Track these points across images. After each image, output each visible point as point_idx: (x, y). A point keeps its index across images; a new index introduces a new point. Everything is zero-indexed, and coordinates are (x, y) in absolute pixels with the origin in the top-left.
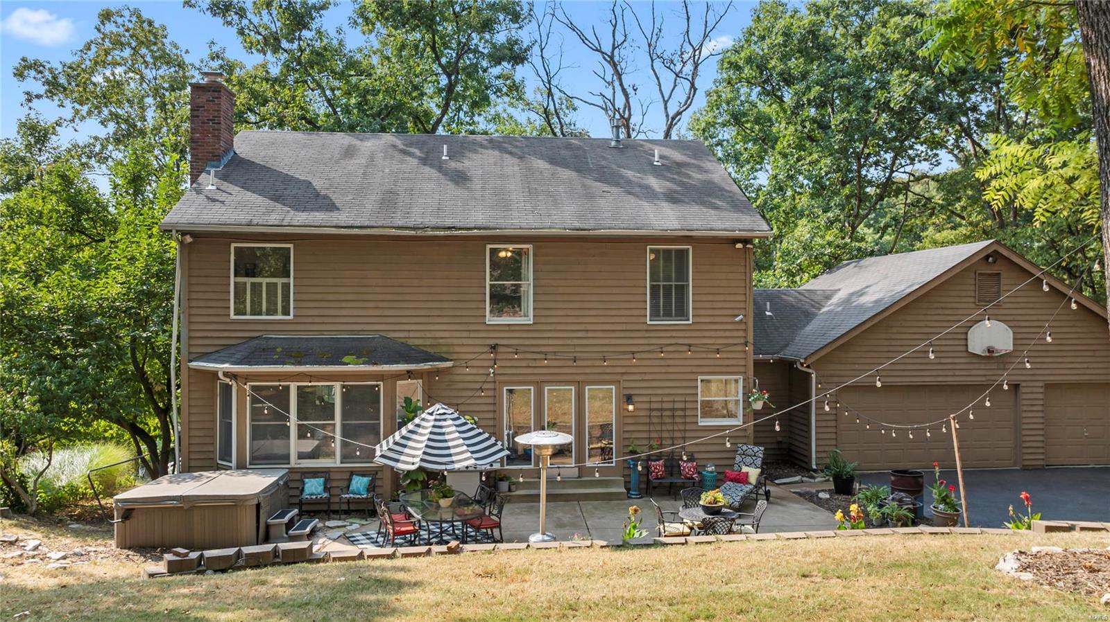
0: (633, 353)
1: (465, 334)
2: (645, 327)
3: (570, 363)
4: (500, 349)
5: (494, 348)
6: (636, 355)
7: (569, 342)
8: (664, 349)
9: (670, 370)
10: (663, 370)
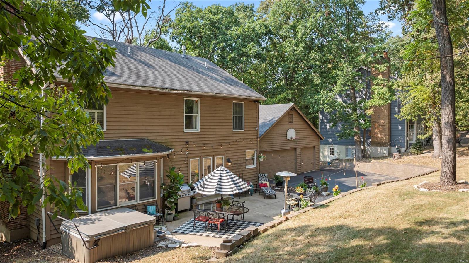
0: (229, 142)
1: (177, 137)
2: (232, 133)
3: (211, 148)
4: (190, 143)
5: (187, 142)
6: (230, 144)
7: (211, 139)
8: (238, 141)
9: (239, 148)
10: (237, 149)
